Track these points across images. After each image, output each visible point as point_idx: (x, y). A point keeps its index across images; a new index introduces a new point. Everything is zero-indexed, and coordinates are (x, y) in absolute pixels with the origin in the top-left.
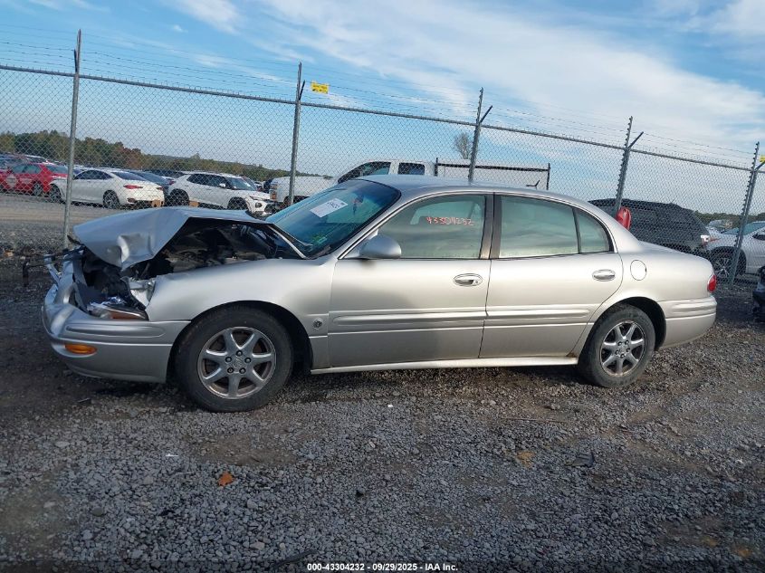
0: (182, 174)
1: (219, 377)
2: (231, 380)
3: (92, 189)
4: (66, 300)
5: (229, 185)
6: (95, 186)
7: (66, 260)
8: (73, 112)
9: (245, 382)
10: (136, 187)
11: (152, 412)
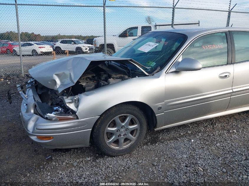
0: (58, 41)
1: (115, 140)
2: (120, 141)
3: (27, 50)
4: (32, 111)
5: (75, 43)
6: (28, 49)
7: (28, 88)
8: (17, 19)
9: (126, 140)
10: (43, 47)
11: (84, 161)
